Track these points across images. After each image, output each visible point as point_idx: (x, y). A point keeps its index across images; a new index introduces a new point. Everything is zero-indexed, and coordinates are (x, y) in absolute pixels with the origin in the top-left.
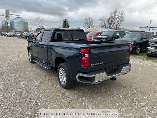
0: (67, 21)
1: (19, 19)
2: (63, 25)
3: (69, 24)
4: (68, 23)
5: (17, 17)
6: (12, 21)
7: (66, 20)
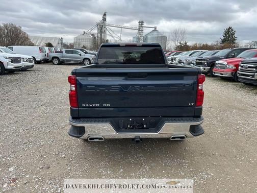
0: (232, 30)
1: (155, 33)
2: (223, 38)
3: (236, 35)
4: (232, 34)
5: (153, 31)
6: (146, 36)
7: (230, 28)
